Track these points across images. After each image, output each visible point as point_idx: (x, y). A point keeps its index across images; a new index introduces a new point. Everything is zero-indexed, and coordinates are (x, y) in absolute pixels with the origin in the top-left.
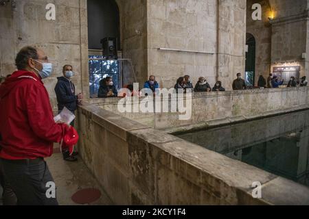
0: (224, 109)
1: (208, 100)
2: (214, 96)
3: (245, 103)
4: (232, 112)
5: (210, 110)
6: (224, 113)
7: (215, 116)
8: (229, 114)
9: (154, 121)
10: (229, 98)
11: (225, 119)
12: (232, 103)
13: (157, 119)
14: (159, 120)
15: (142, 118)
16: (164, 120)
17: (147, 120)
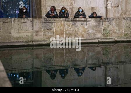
0: (94, 31)
1: (79, 24)
2: (84, 21)
3: (117, 28)
4: (103, 34)
5: (80, 31)
6: (94, 34)
7: (85, 36)
8: (99, 35)
9: (32, 35)
10: (99, 24)
11: (95, 39)
12: (102, 27)
13: (34, 34)
14: (37, 35)
15: (23, 33)
16: (40, 35)
17: (27, 34)
